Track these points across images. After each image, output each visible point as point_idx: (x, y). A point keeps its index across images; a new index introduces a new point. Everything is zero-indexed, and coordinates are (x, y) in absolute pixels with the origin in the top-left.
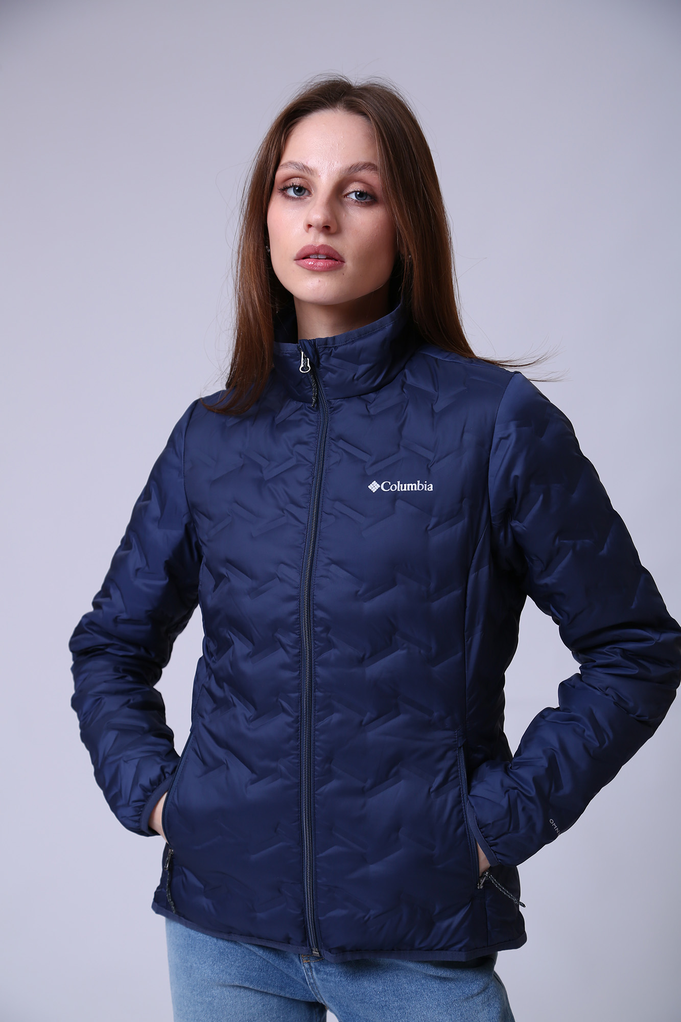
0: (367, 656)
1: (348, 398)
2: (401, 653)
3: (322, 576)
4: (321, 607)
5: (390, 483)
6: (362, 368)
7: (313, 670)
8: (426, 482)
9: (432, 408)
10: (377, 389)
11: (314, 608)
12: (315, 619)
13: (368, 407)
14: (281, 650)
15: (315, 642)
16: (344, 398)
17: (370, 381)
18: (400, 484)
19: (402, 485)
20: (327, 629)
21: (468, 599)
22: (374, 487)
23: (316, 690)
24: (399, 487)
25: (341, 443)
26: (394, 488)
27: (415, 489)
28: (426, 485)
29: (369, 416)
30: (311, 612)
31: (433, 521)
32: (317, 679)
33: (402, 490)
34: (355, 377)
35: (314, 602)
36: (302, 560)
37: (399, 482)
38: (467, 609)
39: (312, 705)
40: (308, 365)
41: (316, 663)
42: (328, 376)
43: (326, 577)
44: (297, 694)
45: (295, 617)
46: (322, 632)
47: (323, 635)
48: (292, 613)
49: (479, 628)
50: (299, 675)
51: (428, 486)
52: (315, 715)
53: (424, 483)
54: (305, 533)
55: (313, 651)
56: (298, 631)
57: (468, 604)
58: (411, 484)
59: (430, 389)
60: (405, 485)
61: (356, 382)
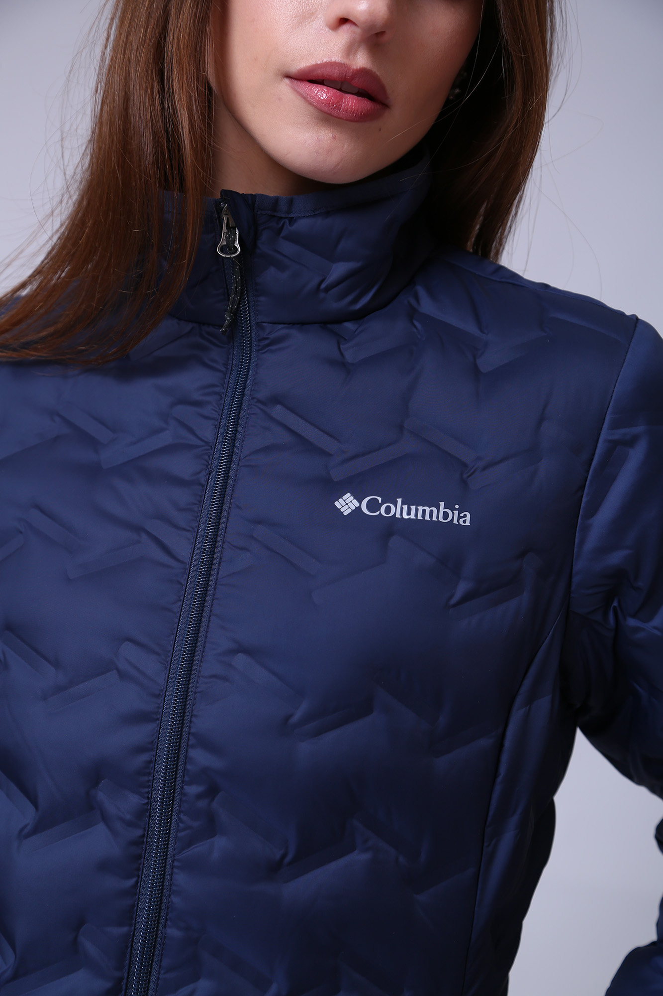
0: (288, 859)
1: (301, 324)
2: (359, 858)
3: (214, 676)
4: (206, 744)
5: (380, 499)
6: (339, 270)
7: (167, 877)
8: (457, 507)
9: (475, 365)
10: (359, 316)
11: (191, 743)
12: (189, 767)
13: (342, 346)
14: (101, 827)
15: (182, 816)
16: (294, 324)
17: (350, 298)
18: (403, 504)
19: (405, 507)
20: (212, 791)
21: (505, 758)
22: (347, 504)
23: (169, 923)
24: (400, 510)
25: (278, 411)
26: (388, 510)
27: (435, 519)
28: (456, 512)
29: (342, 365)
30: (183, 751)
31: (462, 588)
32: (175, 899)
33: (405, 516)
34: (323, 286)
35: (192, 730)
36: (173, 637)
37: (399, 501)
38: (499, 779)
39: (156, 954)
40: (237, 245)
41: (176, 864)
42: (271, 277)
43: (225, 679)
44: (125, 929)
45: (145, 757)
46: (199, 796)
47: (202, 804)
48: (140, 749)
49: (514, 821)
50: (135, 886)
51: (462, 515)
52: (158, 978)
53: (453, 509)
54: (184, 582)
55: (172, 837)
56: (146, 790)
57: (503, 770)
58: (427, 508)
59: (469, 327)
60: (413, 508)
61: (322, 295)
